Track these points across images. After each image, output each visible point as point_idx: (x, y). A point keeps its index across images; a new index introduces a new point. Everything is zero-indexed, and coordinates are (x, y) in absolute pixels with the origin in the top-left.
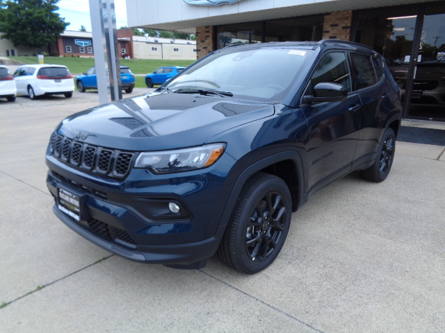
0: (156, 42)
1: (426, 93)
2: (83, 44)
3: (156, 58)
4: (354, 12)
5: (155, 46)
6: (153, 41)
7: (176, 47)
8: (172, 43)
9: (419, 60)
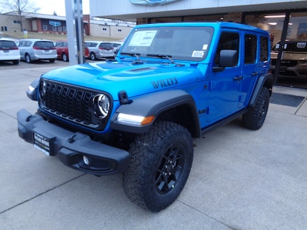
0: (106, 25)
1: (290, 68)
2: (55, 24)
3: (106, 36)
4: (243, 13)
5: (105, 27)
6: (103, 24)
7: (120, 28)
8: (117, 25)
9: (285, 48)
